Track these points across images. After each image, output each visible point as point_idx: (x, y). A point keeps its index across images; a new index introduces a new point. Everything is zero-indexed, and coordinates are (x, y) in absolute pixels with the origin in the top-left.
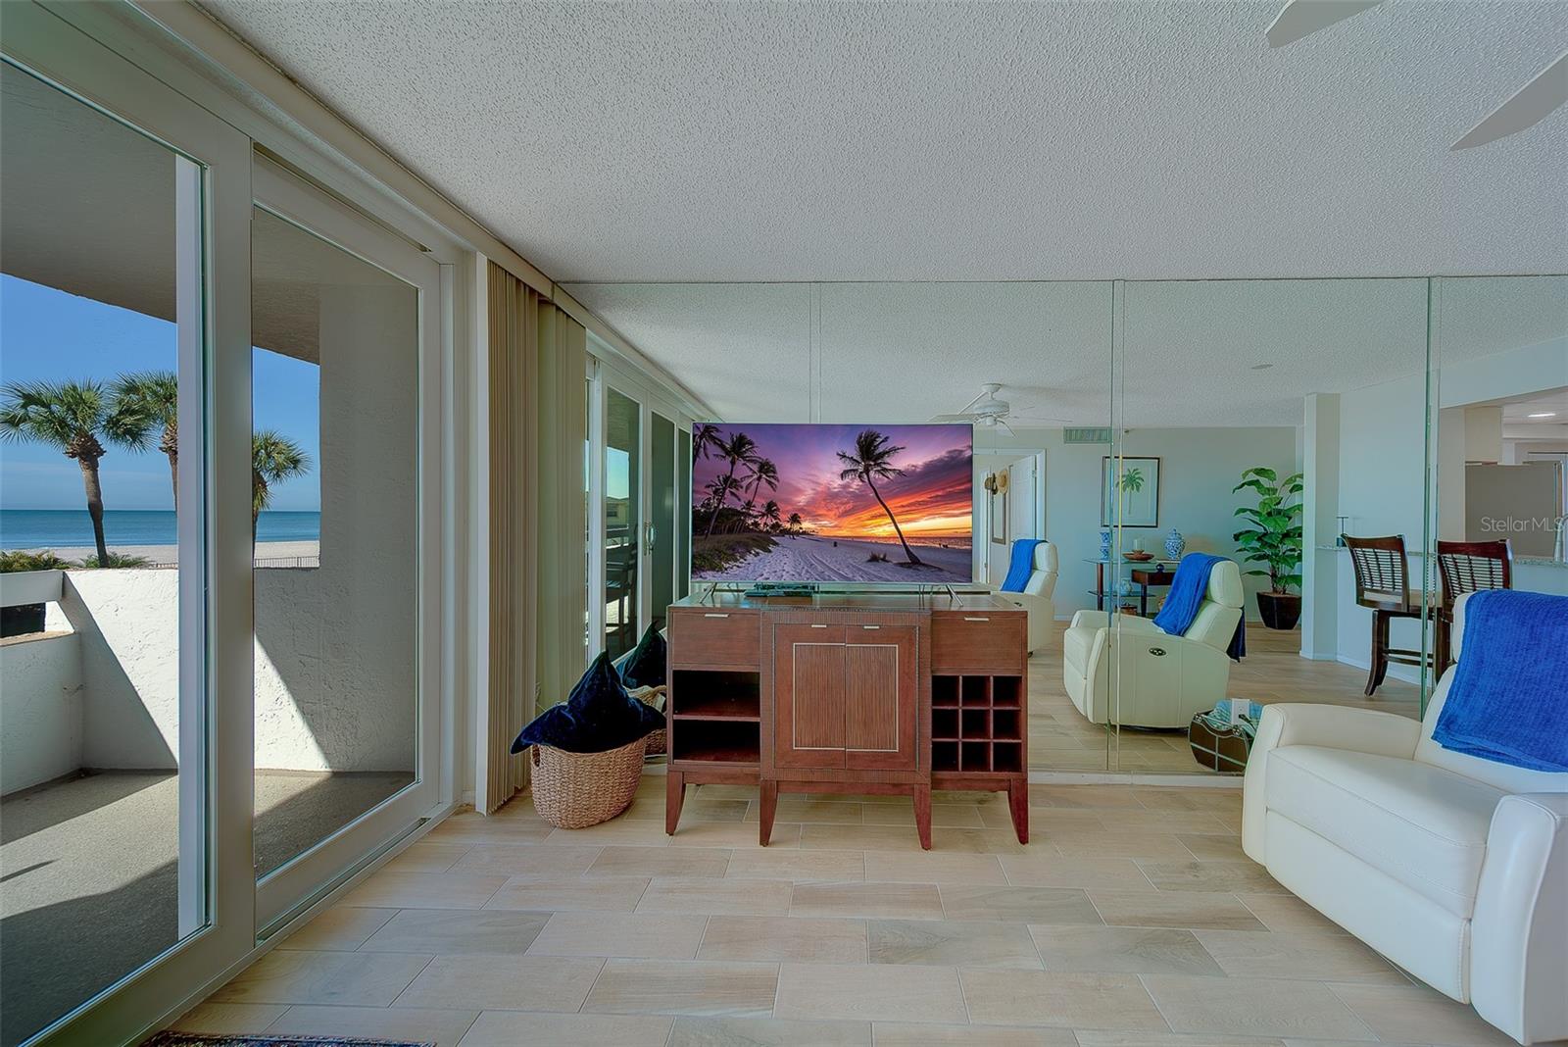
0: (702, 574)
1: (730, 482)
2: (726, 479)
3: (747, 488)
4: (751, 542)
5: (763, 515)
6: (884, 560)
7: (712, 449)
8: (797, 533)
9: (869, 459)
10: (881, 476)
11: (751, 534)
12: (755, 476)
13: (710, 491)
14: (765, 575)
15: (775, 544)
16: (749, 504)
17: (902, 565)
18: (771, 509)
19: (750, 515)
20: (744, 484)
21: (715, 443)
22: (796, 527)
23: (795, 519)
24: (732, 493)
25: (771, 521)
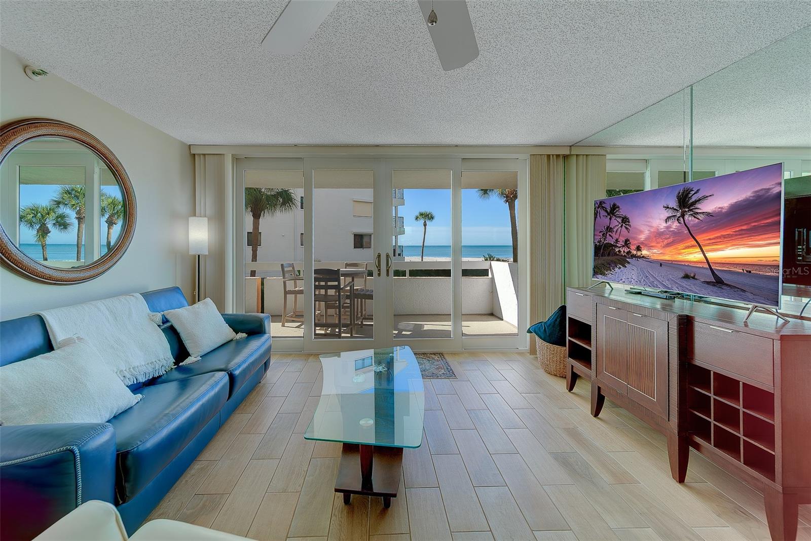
0: (597, 276)
1: (609, 229)
2: (608, 227)
3: (616, 231)
4: (617, 261)
5: (623, 246)
6: (694, 278)
7: (603, 213)
8: (639, 257)
9: (684, 207)
10: (693, 218)
11: (617, 257)
12: (620, 225)
13: (601, 234)
14: (623, 280)
15: (629, 263)
16: (617, 241)
17: (708, 283)
18: (627, 243)
19: (617, 246)
20: (615, 230)
21: (604, 210)
22: (639, 253)
23: (639, 249)
24: (610, 235)
25: (626, 250)
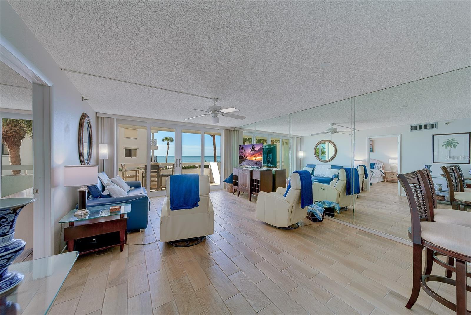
1: (242, 152)
7: (241, 149)
10: (254, 151)
11: (243, 159)
12: (244, 152)
13: (240, 154)
16: (243, 155)
18: (245, 156)
23: (247, 157)
